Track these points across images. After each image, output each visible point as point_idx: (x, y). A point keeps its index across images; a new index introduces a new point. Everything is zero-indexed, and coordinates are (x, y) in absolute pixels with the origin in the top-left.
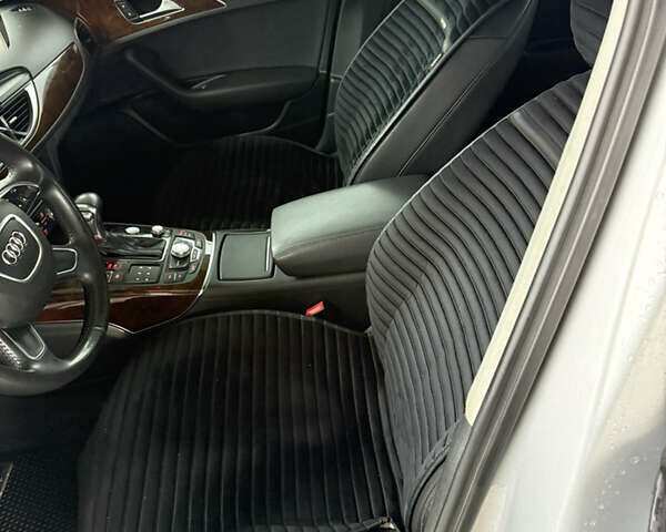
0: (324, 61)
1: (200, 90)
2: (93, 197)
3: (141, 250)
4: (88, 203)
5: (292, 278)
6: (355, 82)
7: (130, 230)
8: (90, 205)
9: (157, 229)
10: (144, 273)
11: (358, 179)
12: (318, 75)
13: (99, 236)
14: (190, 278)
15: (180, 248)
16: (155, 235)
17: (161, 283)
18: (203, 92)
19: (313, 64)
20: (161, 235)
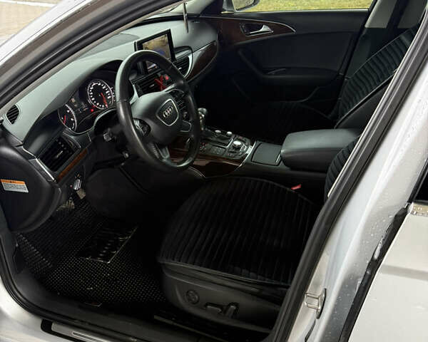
0: (343, 68)
1: (271, 74)
2: (205, 110)
3: (219, 140)
4: (202, 112)
5: (288, 168)
6: (356, 80)
7: (217, 131)
8: (202, 113)
9: (229, 133)
10: (218, 150)
11: (340, 126)
12: (338, 75)
13: (202, 129)
14: (238, 158)
15: (237, 143)
16: (227, 135)
17: (224, 156)
18: (273, 76)
19: (337, 69)
20: (230, 136)
